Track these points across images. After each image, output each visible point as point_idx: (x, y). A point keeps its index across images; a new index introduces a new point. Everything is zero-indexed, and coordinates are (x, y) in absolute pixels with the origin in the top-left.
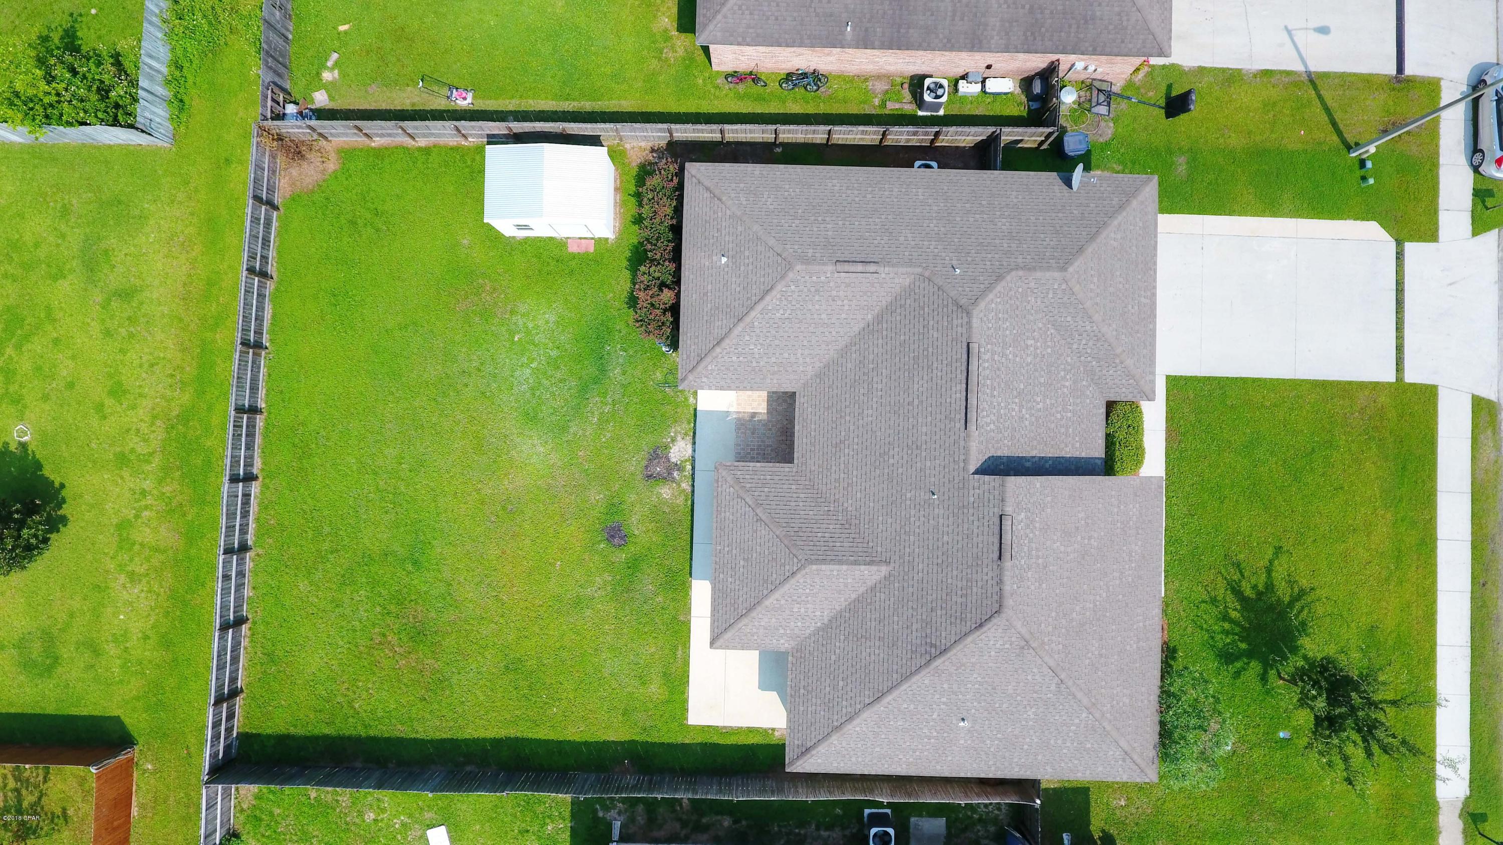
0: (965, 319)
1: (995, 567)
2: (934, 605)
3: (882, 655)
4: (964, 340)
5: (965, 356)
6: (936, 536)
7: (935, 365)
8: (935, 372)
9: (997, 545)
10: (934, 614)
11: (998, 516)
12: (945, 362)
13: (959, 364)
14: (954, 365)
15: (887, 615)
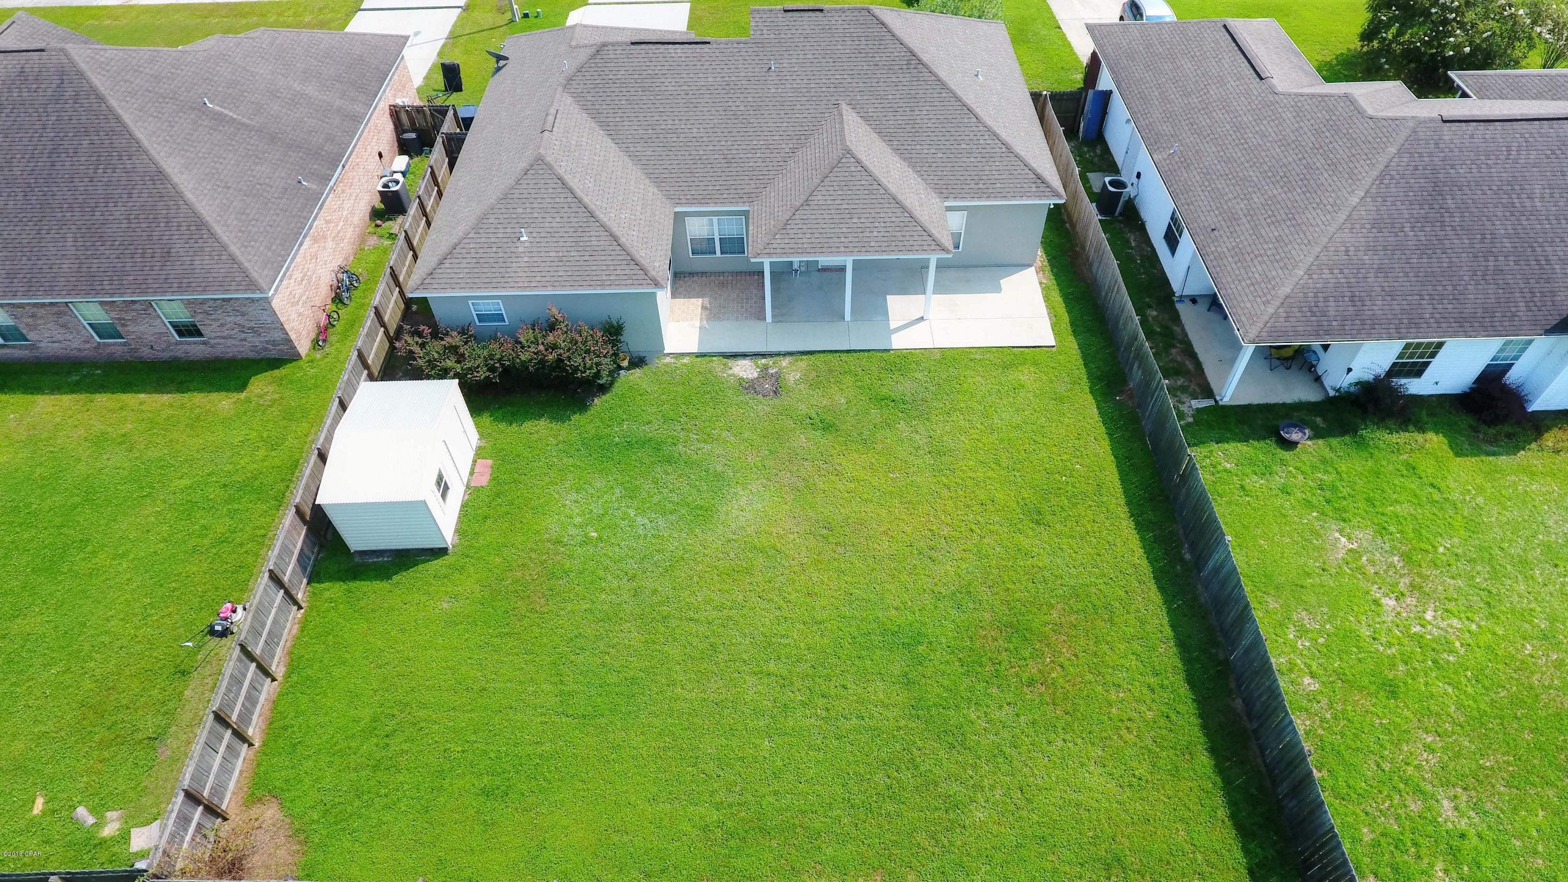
0: (610, 47)
1: (830, 14)
2: (871, 63)
3: (928, 108)
4: (628, 48)
5: (643, 46)
6: (809, 65)
7: (651, 72)
8: (657, 72)
9: (810, 14)
10: (880, 63)
11: (785, 15)
12: (648, 64)
13: (650, 51)
14: (651, 55)
15: (889, 105)
